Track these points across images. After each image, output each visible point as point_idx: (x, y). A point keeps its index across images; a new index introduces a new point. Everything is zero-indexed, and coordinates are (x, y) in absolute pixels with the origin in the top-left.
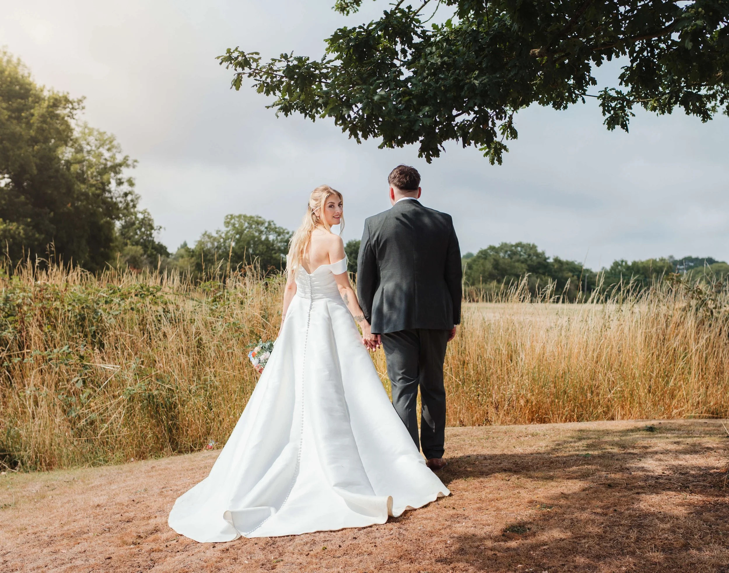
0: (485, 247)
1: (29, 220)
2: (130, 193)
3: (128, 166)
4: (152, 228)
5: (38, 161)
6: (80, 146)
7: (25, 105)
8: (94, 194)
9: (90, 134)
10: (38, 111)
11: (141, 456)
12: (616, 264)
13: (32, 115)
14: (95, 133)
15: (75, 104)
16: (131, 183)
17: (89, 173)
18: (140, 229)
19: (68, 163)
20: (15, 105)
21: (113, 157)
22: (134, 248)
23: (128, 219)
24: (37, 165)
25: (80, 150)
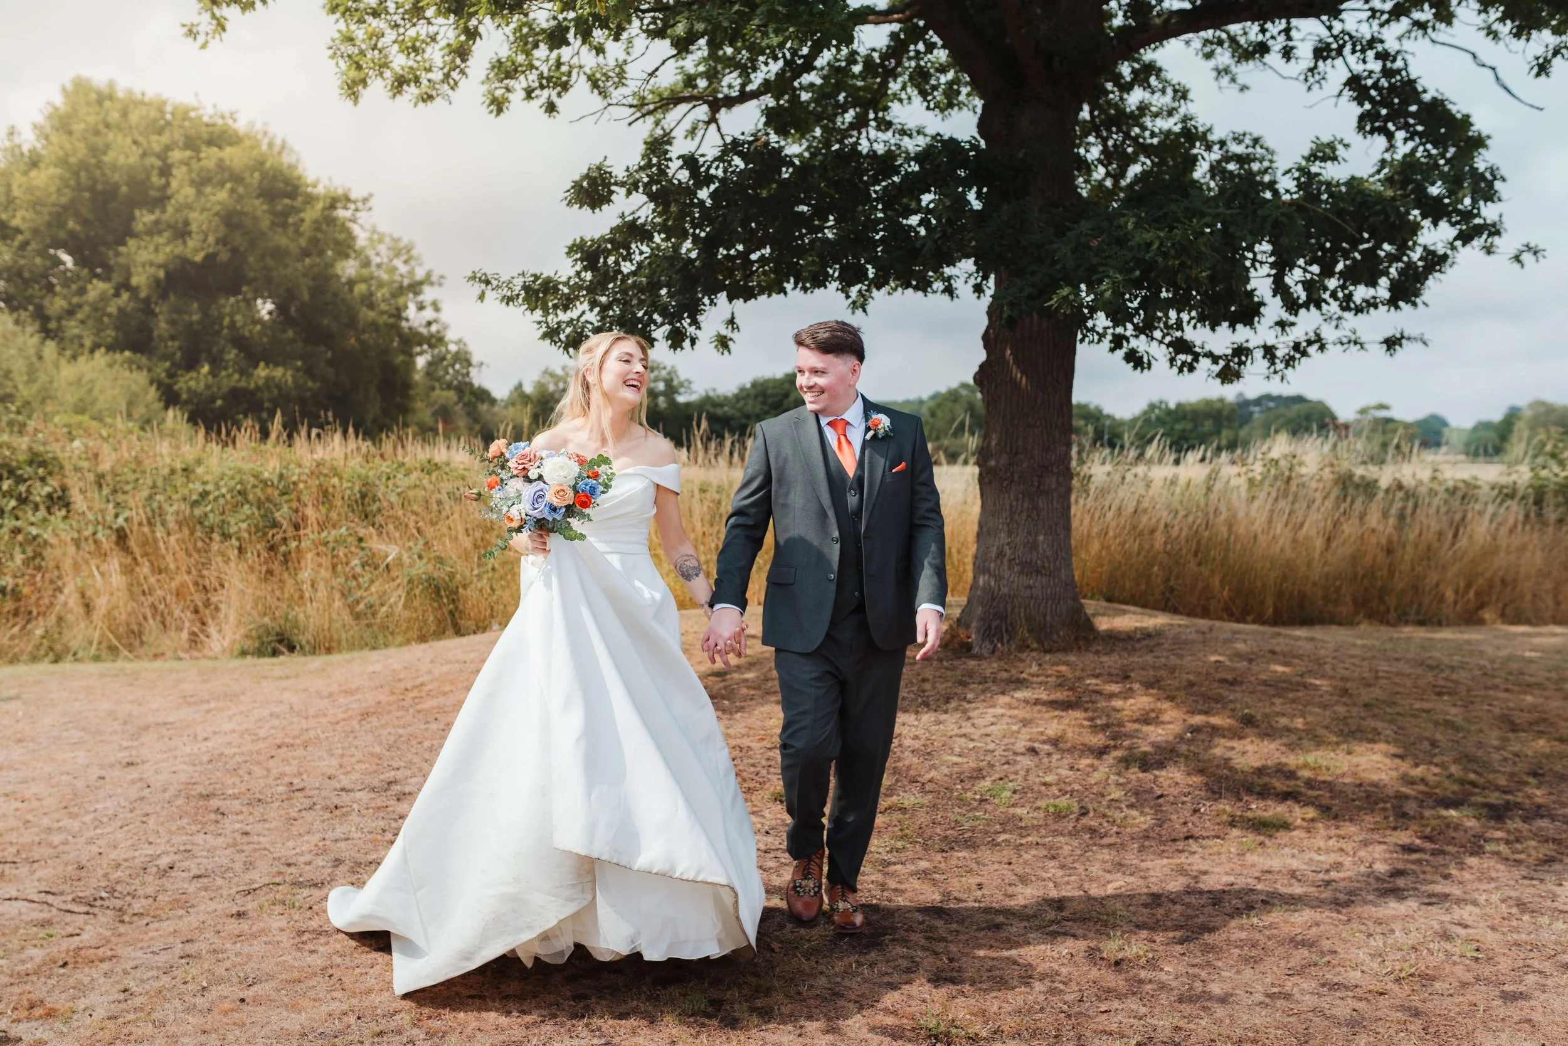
0: (954, 384)
1: (299, 363)
2: (436, 321)
3: (432, 284)
4: (470, 364)
5: (311, 283)
6: (367, 258)
7: (293, 207)
8: (386, 325)
9: (381, 241)
10: (310, 215)
11: (423, 639)
12: (1152, 407)
13: (302, 220)
14: (387, 240)
15: (360, 205)
16: (437, 309)
17: (379, 295)
18: (453, 366)
19: (351, 283)
20: (279, 208)
21: (411, 273)
22: (445, 393)
23: (436, 351)
24: (309, 288)
25: (367, 264)
